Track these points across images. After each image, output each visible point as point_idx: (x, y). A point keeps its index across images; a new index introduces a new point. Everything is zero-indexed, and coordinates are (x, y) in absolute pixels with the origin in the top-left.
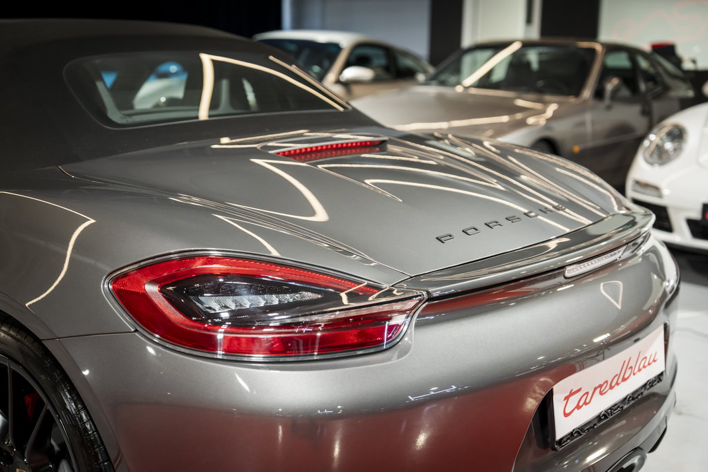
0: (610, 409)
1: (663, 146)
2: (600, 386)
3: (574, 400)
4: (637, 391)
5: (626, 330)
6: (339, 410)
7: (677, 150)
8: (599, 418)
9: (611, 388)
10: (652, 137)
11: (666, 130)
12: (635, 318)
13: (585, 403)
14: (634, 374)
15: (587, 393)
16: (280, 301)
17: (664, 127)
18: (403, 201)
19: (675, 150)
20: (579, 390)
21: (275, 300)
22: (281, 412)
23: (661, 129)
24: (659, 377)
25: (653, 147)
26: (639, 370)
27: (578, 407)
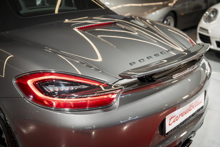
0: (185, 120)
1: (210, 16)
2: (182, 114)
3: (173, 120)
4: (194, 113)
5: (194, 93)
6: (94, 127)
7: (215, 17)
8: (181, 124)
9: (186, 114)
10: (207, 13)
11: (211, 11)
12: (197, 88)
13: (177, 120)
14: (194, 108)
15: (177, 117)
16: (74, 88)
17: (211, 9)
18: (117, 47)
19: (214, 17)
20: (175, 116)
21: (72, 88)
22: (74, 128)
23: (209, 10)
24: (202, 108)
25: (207, 16)
26: (195, 106)
27: (174, 122)
